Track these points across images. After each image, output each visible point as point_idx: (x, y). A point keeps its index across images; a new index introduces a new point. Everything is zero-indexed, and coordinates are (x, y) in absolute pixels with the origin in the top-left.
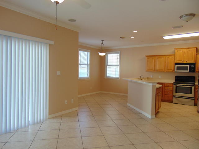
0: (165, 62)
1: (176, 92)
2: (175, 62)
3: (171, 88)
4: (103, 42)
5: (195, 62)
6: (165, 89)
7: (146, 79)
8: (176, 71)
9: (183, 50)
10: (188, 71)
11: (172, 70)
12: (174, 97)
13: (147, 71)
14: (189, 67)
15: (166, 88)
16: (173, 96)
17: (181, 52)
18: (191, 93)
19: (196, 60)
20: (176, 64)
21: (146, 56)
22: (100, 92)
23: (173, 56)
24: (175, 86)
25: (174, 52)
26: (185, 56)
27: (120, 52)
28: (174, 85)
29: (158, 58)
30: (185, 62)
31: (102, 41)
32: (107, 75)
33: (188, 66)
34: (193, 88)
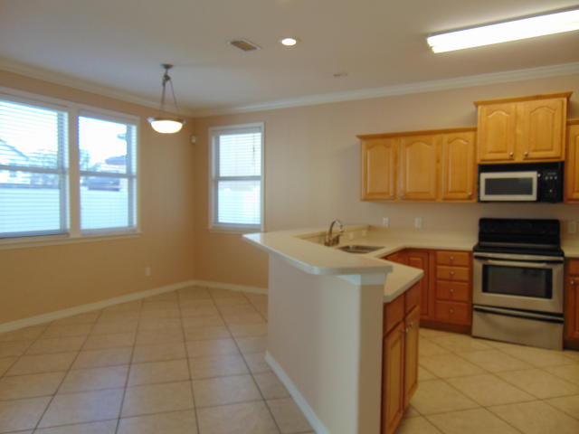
0: (438, 161)
1: (485, 289)
2: (479, 162)
3: (462, 273)
4: (171, 73)
5: (563, 159)
6: (438, 276)
7: (364, 233)
8: (484, 197)
9: (513, 105)
10: (533, 197)
11: (465, 195)
12: (477, 310)
13: (365, 200)
14: (540, 180)
15: (444, 271)
16: (472, 308)
17: (501, 115)
18: (548, 295)
19: (567, 150)
20: (485, 168)
21: (363, 138)
22: (192, 283)
23: (470, 135)
24: (478, 265)
25: (475, 117)
26: (518, 131)
27: (262, 124)
28: (477, 257)
29: (408, 145)
30: (519, 159)
31: (167, 67)
32: (217, 217)
33: (533, 175)
34: (557, 270)
